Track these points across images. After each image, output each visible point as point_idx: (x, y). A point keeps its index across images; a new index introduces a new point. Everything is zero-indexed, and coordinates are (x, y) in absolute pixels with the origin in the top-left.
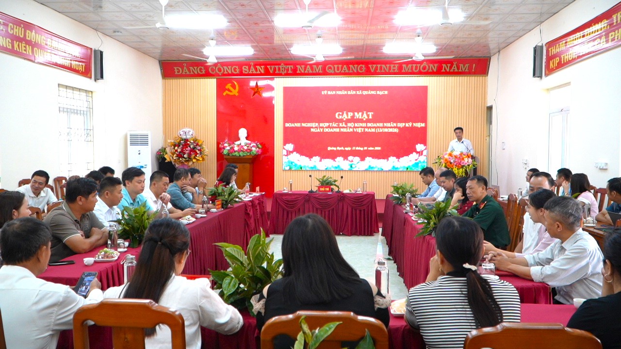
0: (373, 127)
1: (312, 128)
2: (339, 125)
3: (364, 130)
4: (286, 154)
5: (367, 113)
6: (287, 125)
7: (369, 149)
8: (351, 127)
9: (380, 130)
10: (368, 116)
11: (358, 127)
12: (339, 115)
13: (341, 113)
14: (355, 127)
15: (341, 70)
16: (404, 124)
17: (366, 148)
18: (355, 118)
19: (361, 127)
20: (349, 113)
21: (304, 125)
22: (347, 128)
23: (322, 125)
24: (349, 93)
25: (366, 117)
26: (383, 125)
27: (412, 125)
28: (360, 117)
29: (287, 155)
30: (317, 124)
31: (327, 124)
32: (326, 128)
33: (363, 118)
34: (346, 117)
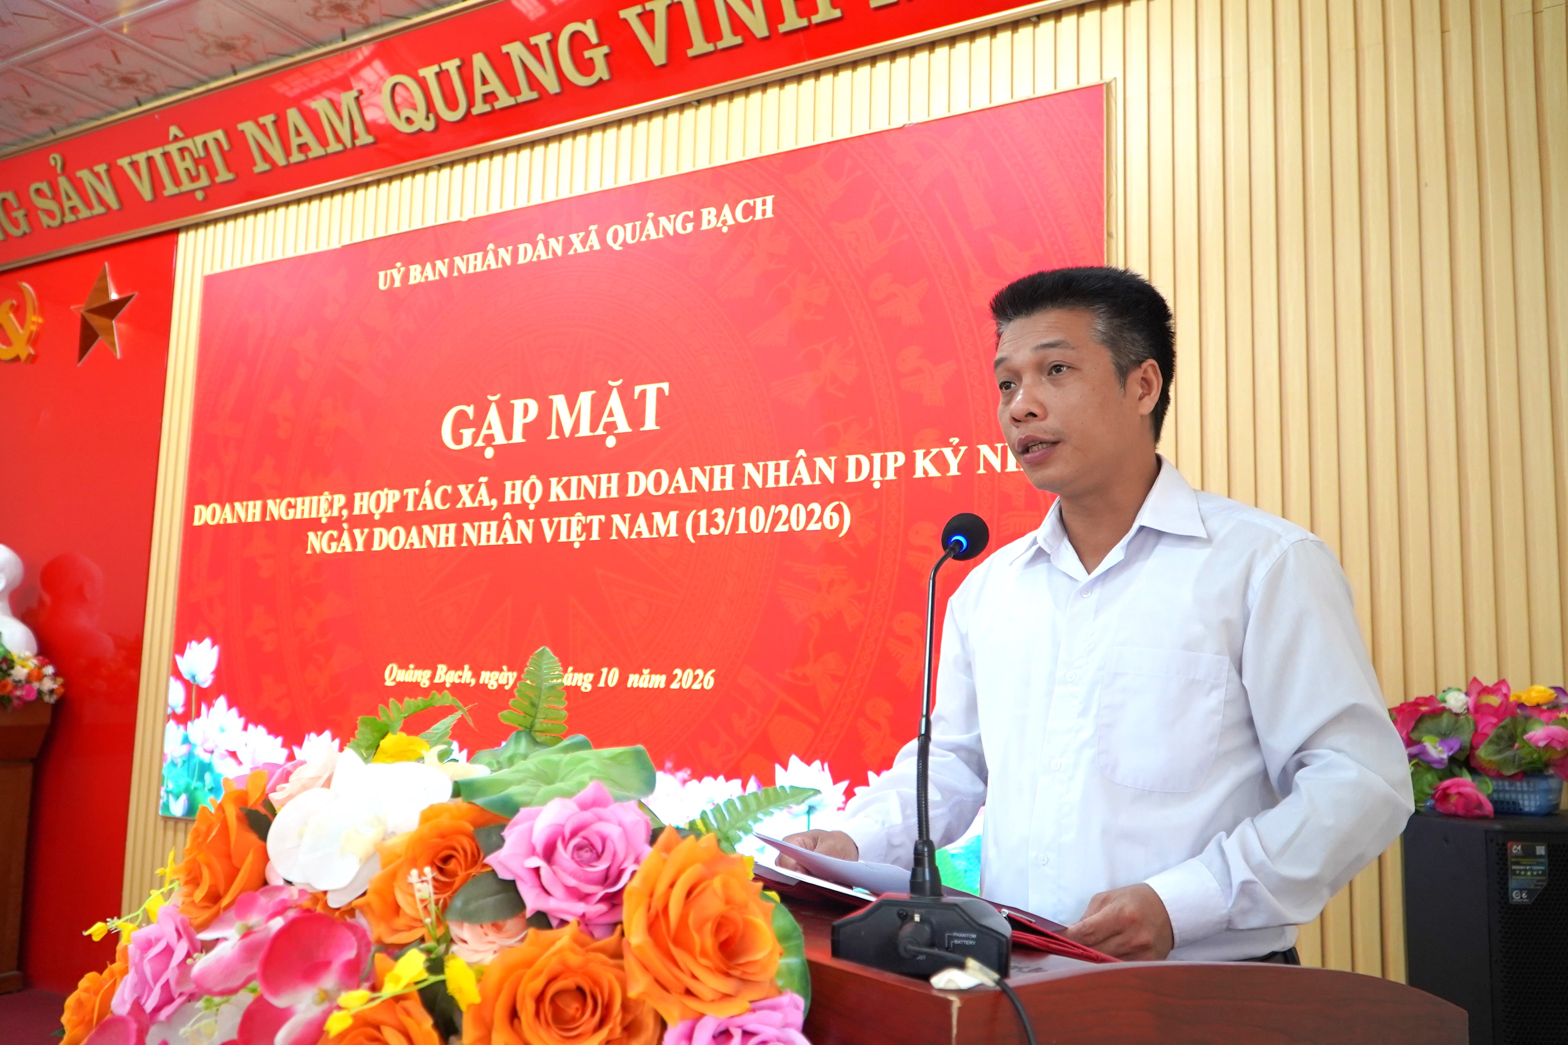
0: (665, 504)
1: (315, 524)
2: (457, 496)
3: (606, 528)
4: (179, 710)
5: (625, 394)
6: (204, 515)
7: (634, 681)
8: (520, 511)
9: (711, 522)
10: (634, 412)
11: (567, 509)
12: (461, 421)
13: (470, 410)
14: (548, 509)
15: (471, 104)
16: (896, 459)
17: (611, 677)
18: (553, 436)
19: (589, 506)
20: (518, 404)
21: (277, 509)
22: (496, 515)
23: (364, 503)
24: (526, 254)
25: (623, 427)
26: (738, 475)
27: (969, 463)
28: (585, 431)
29: (183, 719)
30: (340, 500)
31: (390, 498)
32: (387, 521)
33: (600, 431)
34: (500, 439)
